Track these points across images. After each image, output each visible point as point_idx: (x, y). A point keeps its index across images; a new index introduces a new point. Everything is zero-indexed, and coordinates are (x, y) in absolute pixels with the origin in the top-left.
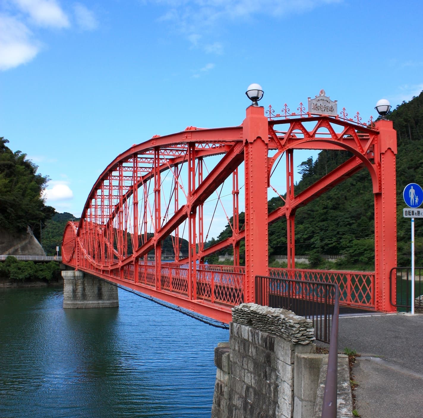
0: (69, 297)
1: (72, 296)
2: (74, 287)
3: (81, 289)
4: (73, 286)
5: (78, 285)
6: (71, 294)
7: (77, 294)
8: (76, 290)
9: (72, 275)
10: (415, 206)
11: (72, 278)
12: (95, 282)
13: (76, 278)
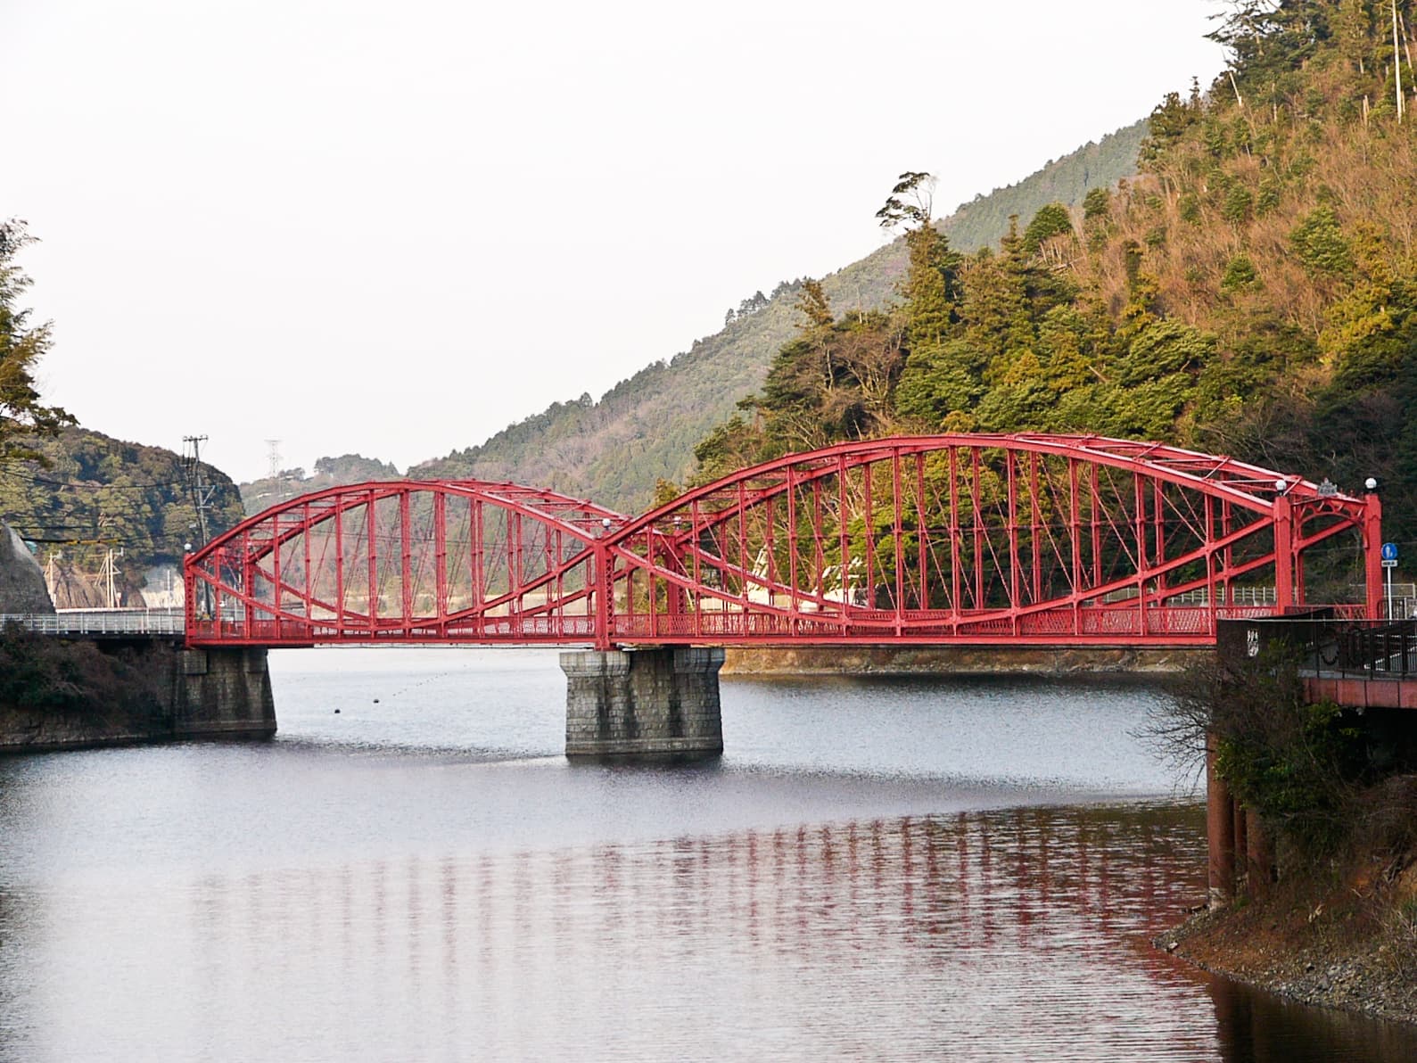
0: (588, 733)
1: (598, 728)
2: (603, 700)
3: (621, 706)
4: (599, 699)
5: (613, 693)
6: (595, 721)
7: (611, 720)
8: (610, 707)
9: (597, 664)
10: (1390, 559)
11: (597, 674)
12: (660, 684)
13: (608, 673)
